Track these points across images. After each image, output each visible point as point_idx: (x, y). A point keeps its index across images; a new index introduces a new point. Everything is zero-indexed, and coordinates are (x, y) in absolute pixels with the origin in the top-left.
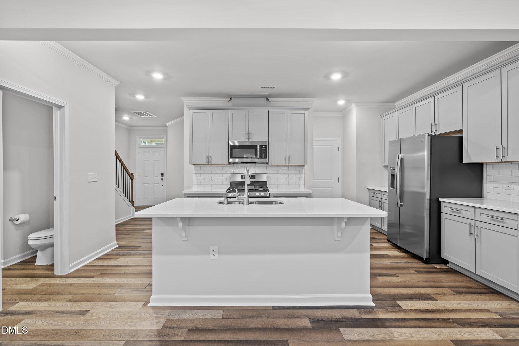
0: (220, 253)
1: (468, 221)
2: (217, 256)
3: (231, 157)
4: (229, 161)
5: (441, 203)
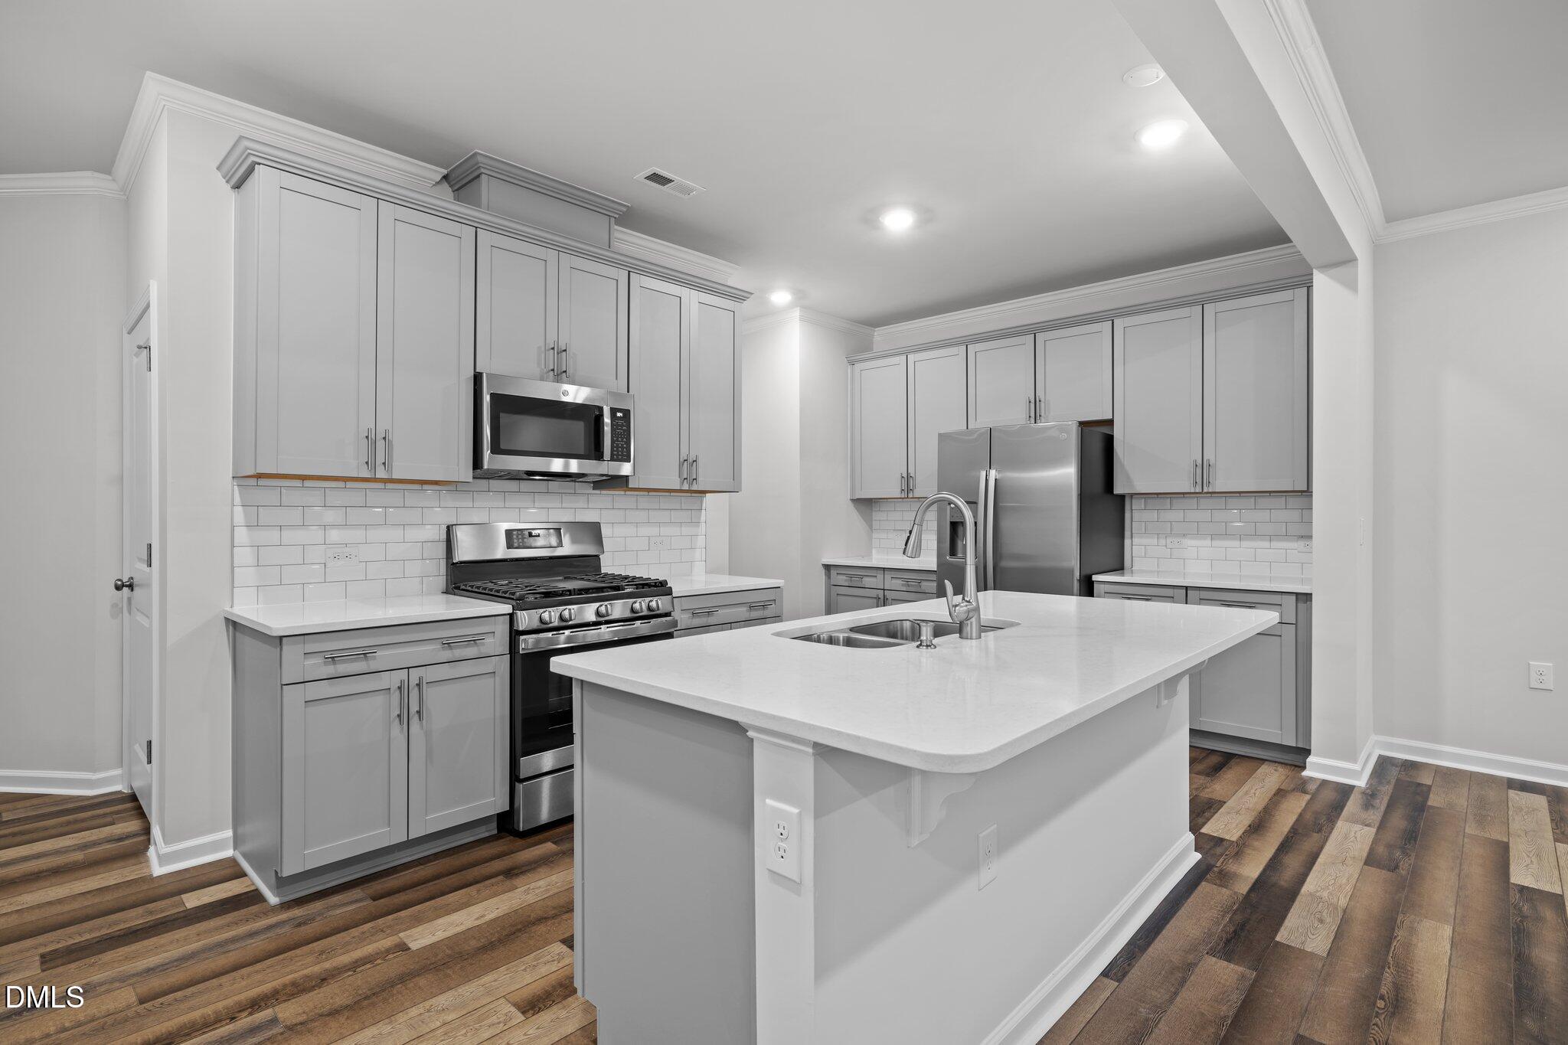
0: (1001, 851)
2: (993, 869)
3: (496, 449)
4: (477, 462)
5: (1095, 585)
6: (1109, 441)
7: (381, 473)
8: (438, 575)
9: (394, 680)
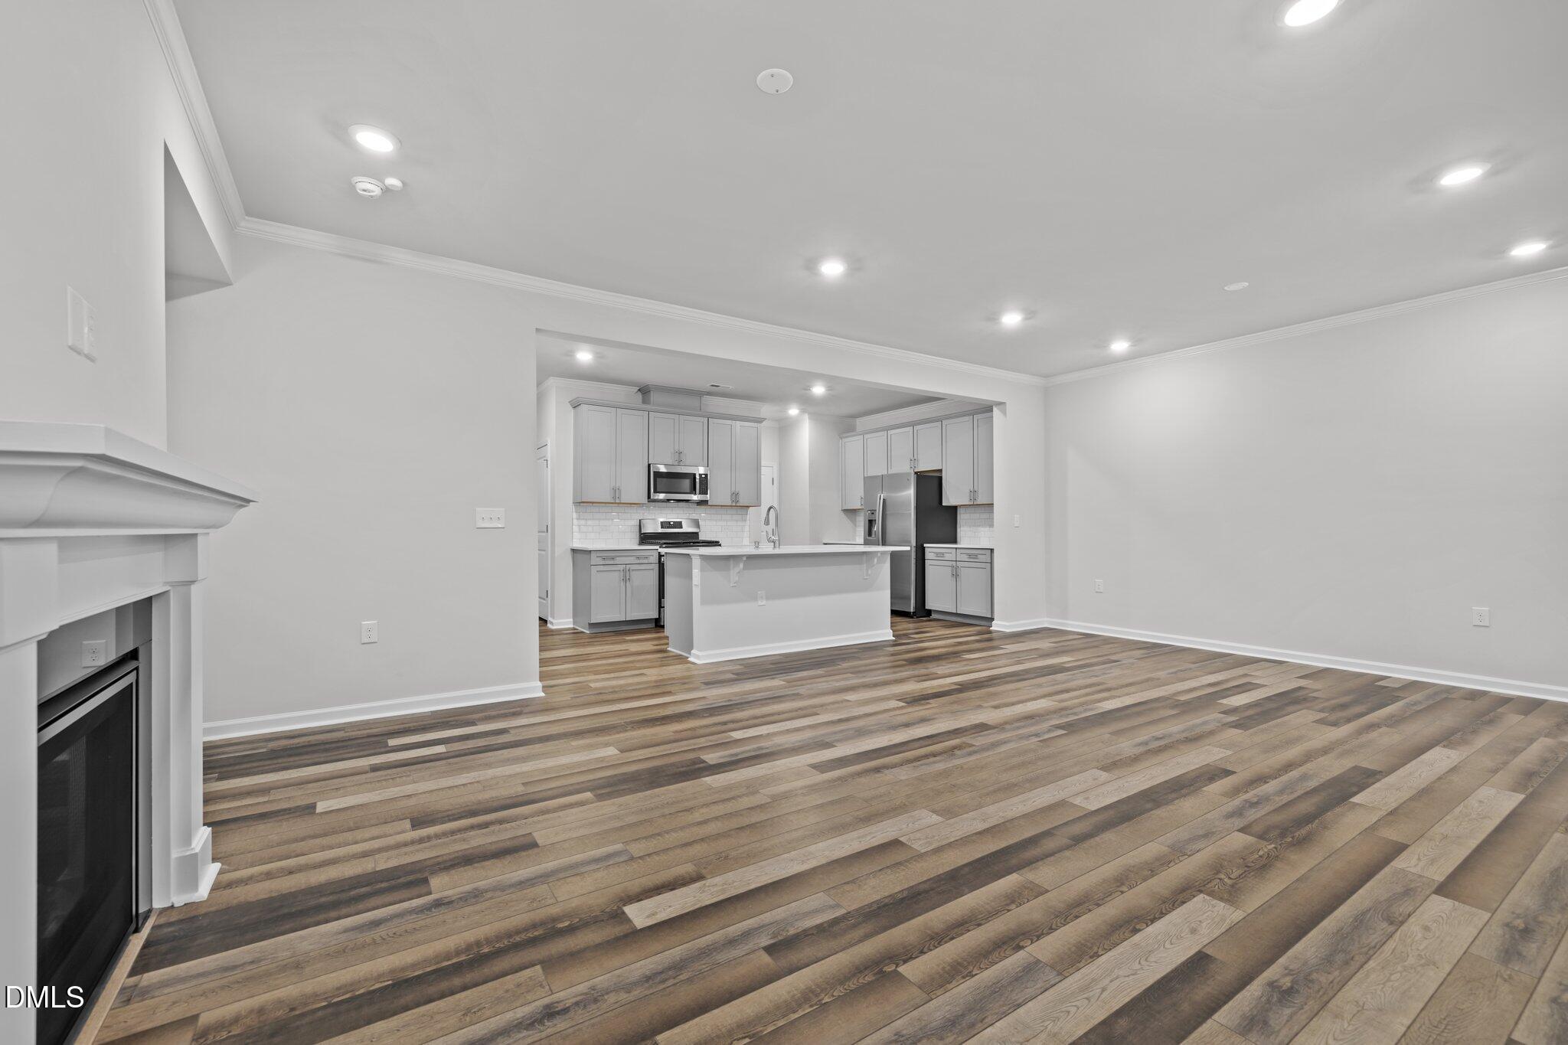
0: (768, 598)
1: (950, 563)
2: (764, 602)
3: (655, 492)
4: (649, 497)
5: (926, 549)
6: (940, 478)
7: (617, 501)
8: (637, 539)
9: (621, 567)
